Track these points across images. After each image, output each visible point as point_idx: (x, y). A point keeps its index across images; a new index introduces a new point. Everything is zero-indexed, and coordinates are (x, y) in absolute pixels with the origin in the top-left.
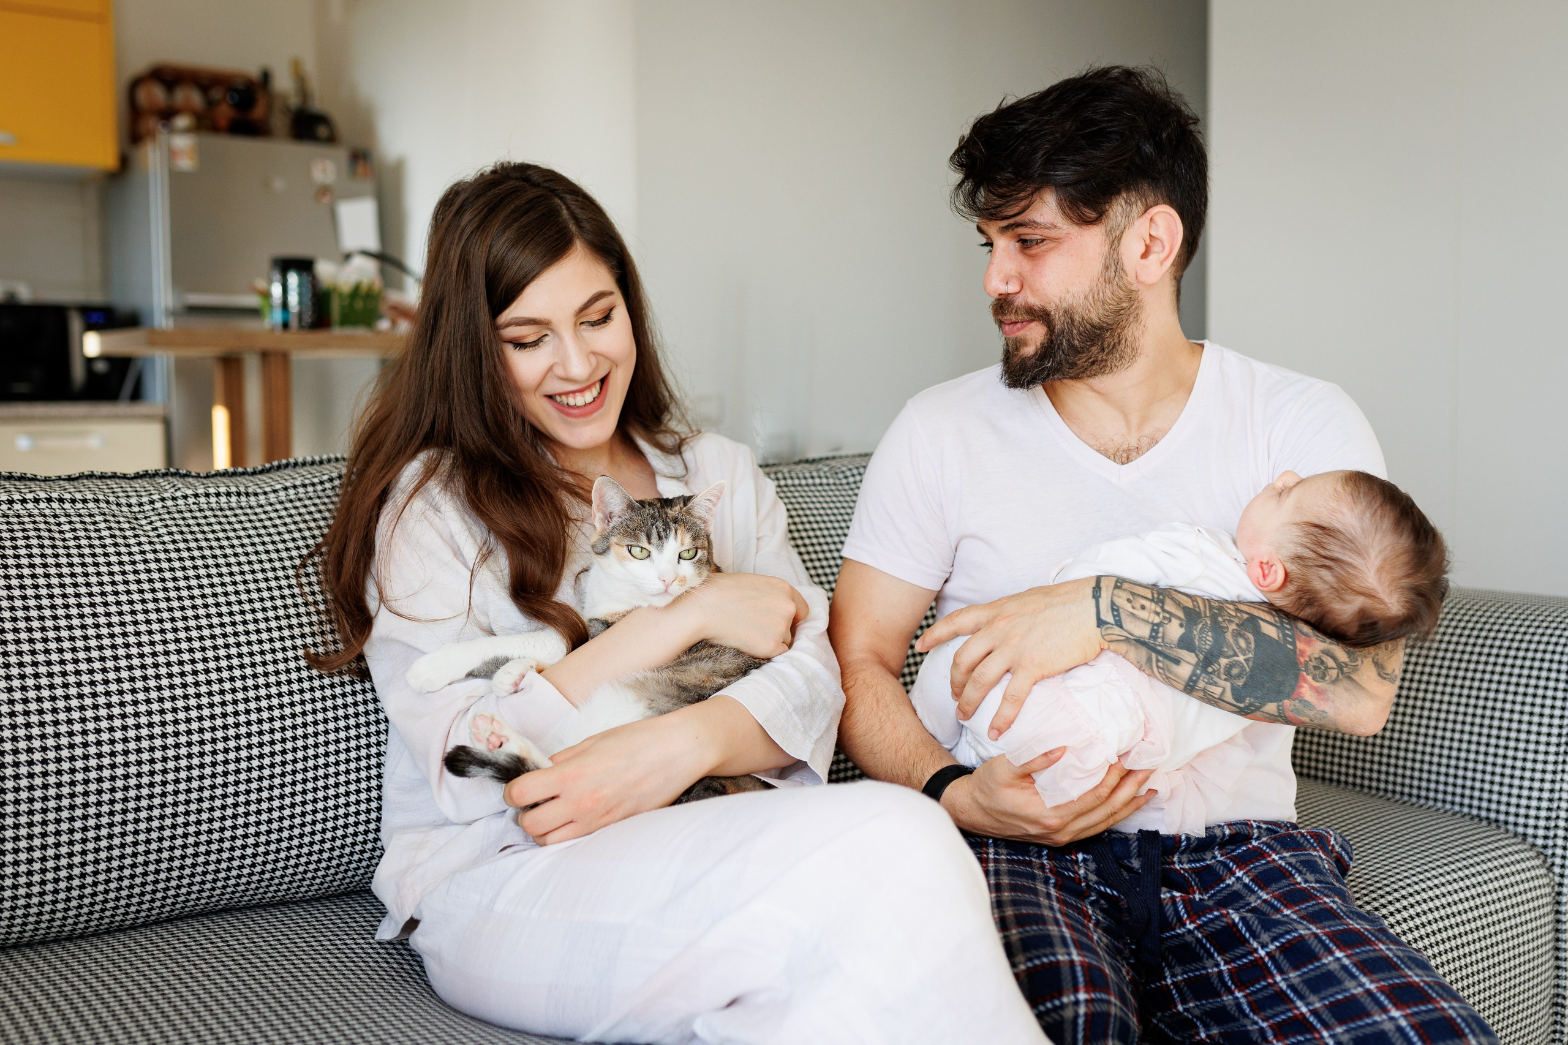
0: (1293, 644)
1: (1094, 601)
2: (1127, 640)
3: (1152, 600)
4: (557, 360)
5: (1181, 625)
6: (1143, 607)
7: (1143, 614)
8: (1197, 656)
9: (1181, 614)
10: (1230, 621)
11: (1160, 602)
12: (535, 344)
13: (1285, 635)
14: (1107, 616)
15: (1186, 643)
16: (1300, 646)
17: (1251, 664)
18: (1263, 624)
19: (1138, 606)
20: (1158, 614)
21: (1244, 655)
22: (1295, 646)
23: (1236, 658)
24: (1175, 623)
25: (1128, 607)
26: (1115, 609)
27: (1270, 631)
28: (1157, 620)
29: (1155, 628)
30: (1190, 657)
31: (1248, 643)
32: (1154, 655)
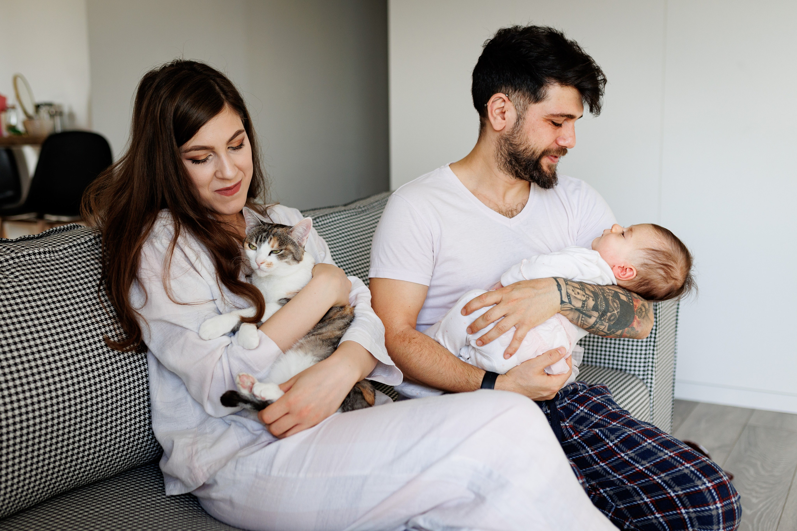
0: (632, 303)
1: (559, 292)
2: (571, 309)
3: (580, 289)
4: (217, 169)
5: (593, 300)
6: (578, 293)
7: (579, 297)
8: (599, 313)
9: (592, 295)
10: (609, 295)
11: (583, 290)
12: (204, 161)
13: (629, 299)
14: (566, 299)
15: (595, 308)
16: (635, 303)
17: (619, 314)
18: (620, 295)
19: (576, 293)
20: (584, 296)
21: (617, 310)
22: (633, 304)
23: (614, 312)
24: (591, 299)
25: (573, 294)
26: (568, 295)
27: (623, 298)
28: (584, 299)
29: (584, 302)
30: (596, 314)
31: (617, 305)
32: (581, 315)
